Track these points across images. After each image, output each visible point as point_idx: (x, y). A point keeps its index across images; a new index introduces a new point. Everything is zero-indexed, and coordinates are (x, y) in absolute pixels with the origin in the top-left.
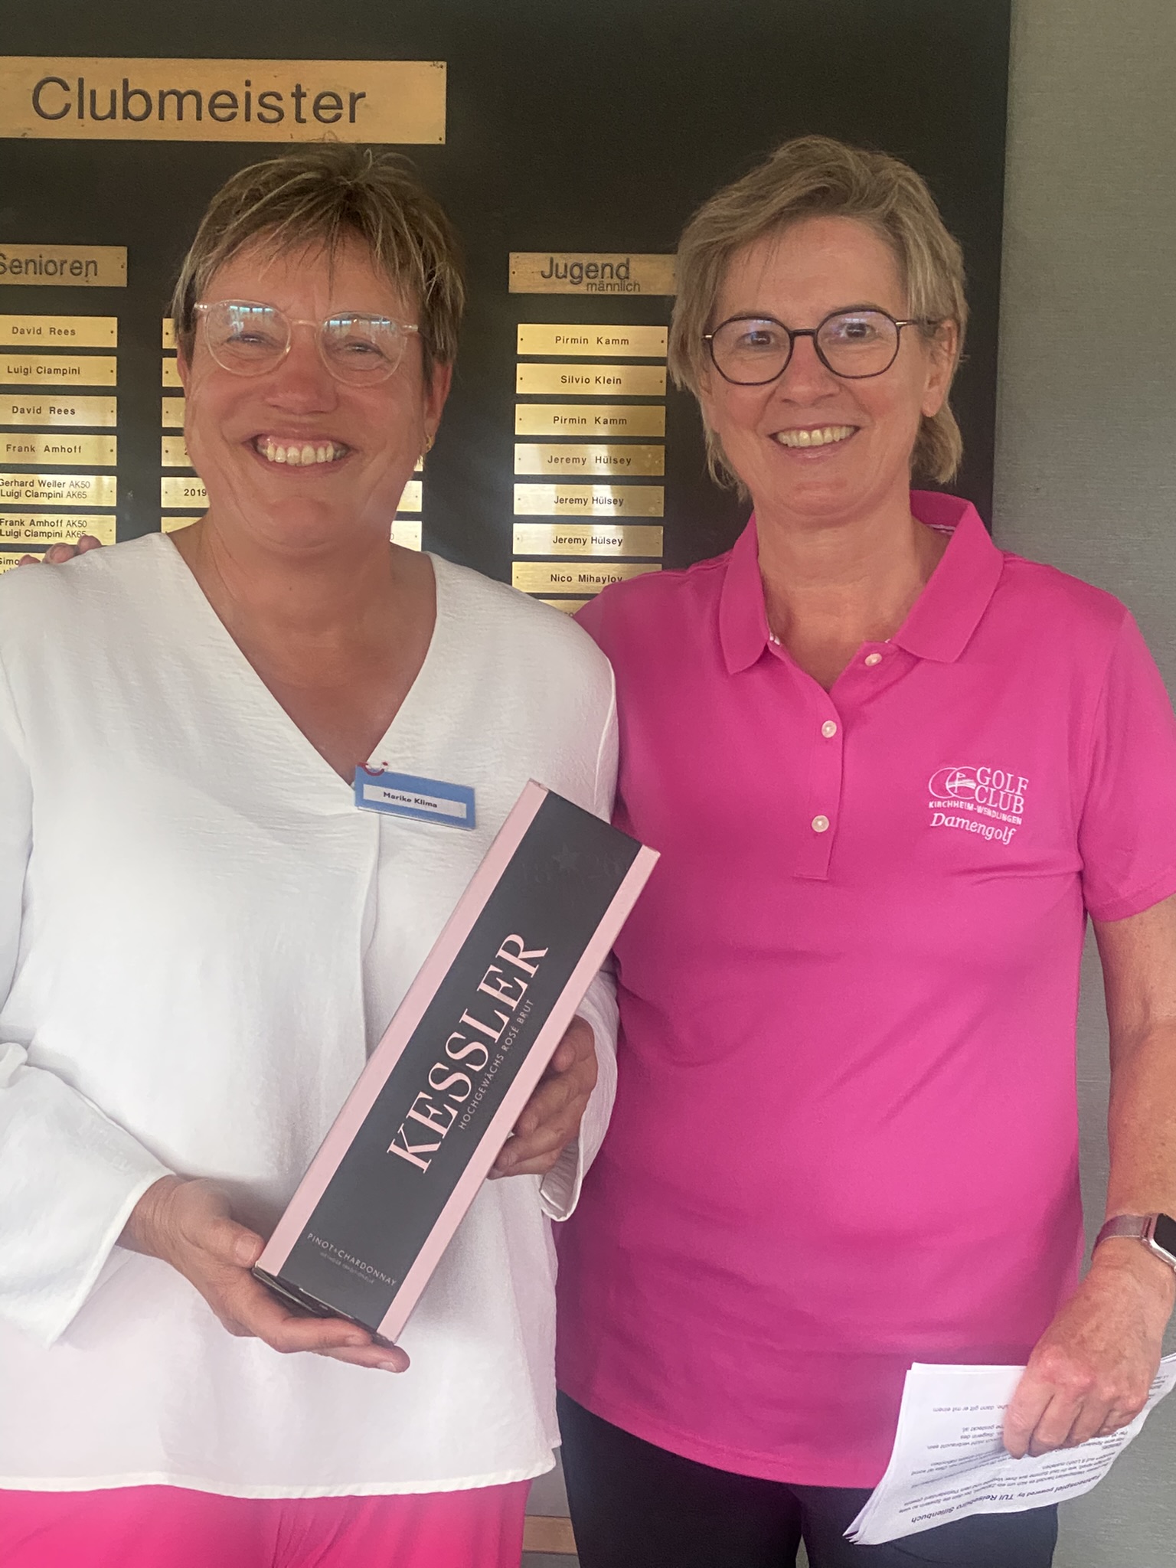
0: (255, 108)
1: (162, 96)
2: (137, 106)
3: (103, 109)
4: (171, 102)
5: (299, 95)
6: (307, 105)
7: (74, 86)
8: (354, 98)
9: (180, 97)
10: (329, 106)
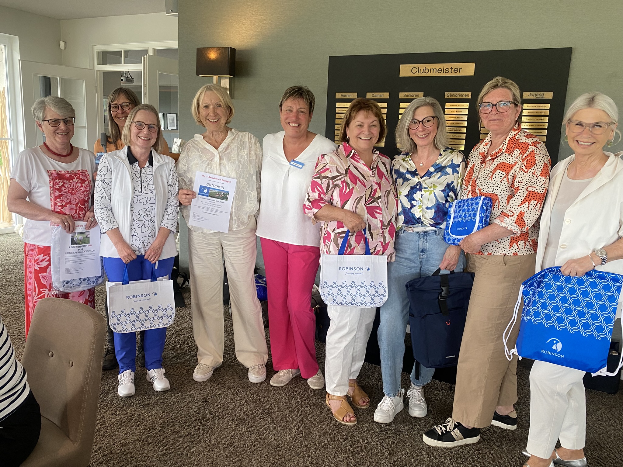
0: (445, 71)
1: (431, 69)
2: (427, 71)
3: (422, 72)
4: (432, 70)
5: (451, 68)
6: (453, 70)
7: (418, 68)
8: (460, 69)
9: (433, 69)
10: (456, 70)
